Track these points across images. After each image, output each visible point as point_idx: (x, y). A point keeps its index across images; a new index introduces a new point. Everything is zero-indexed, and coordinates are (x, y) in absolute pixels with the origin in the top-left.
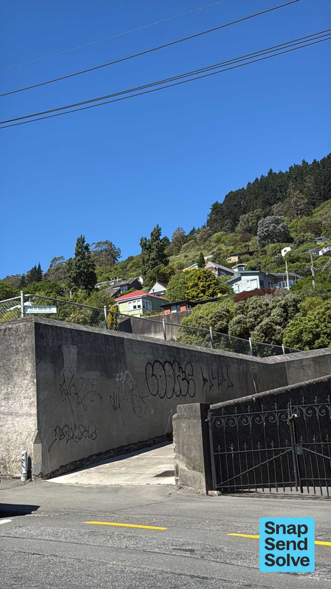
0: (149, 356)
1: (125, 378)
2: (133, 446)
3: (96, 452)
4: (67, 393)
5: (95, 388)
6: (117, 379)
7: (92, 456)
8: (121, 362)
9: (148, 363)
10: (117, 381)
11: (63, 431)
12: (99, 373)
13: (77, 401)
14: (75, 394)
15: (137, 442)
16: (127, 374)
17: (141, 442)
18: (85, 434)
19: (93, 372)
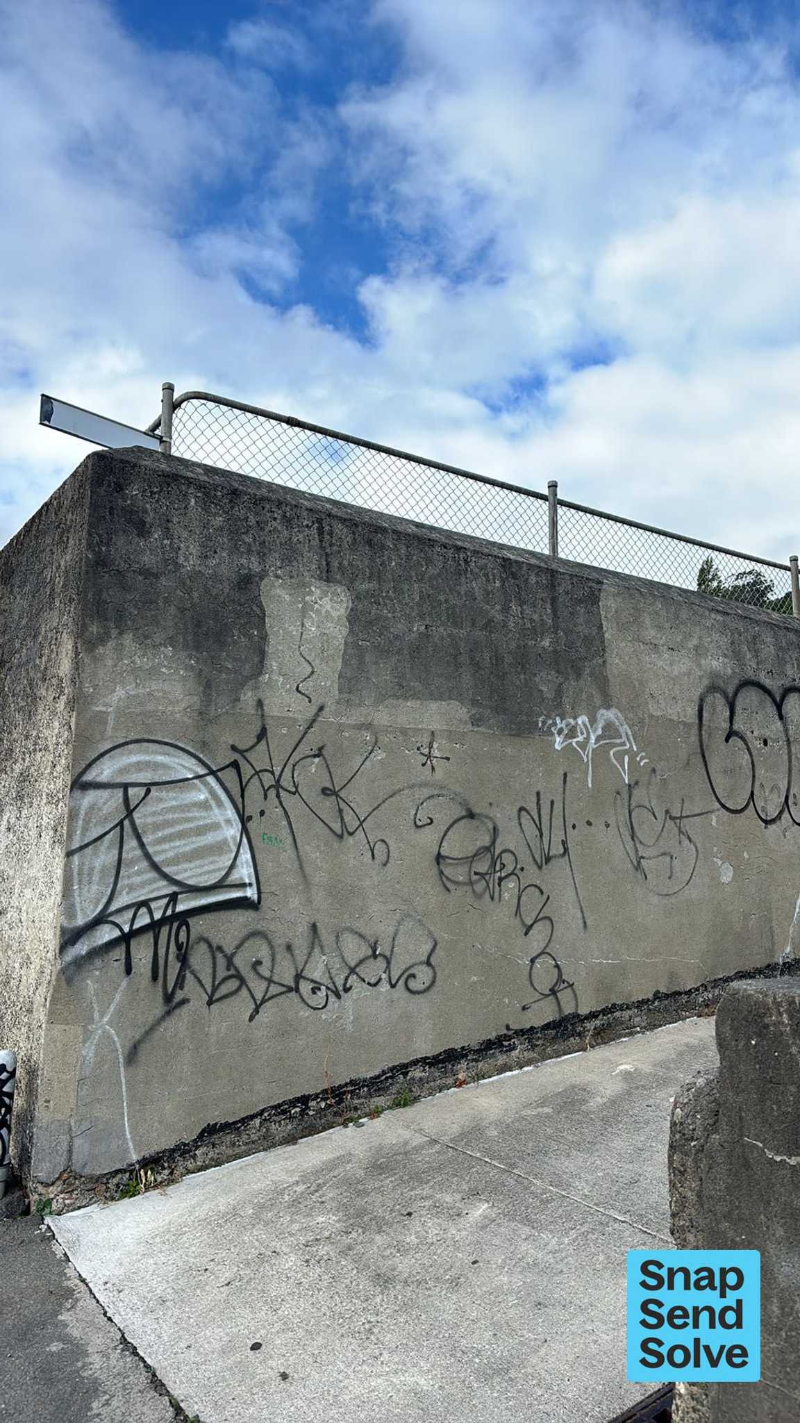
0: (715, 663)
1: (598, 739)
2: (627, 1014)
3: (425, 1047)
4: (277, 785)
5: (439, 774)
6: (558, 739)
7: (404, 1069)
8: (579, 675)
9: (713, 688)
10: (557, 747)
11: (238, 961)
12: (461, 711)
13: (337, 827)
14: (324, 791)
15: (650, 996)
16: (609, 726)
17: (667, 996)
18: (374, 969)
19: (434, 706)
